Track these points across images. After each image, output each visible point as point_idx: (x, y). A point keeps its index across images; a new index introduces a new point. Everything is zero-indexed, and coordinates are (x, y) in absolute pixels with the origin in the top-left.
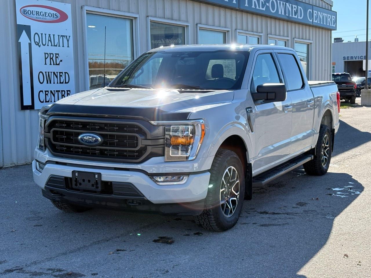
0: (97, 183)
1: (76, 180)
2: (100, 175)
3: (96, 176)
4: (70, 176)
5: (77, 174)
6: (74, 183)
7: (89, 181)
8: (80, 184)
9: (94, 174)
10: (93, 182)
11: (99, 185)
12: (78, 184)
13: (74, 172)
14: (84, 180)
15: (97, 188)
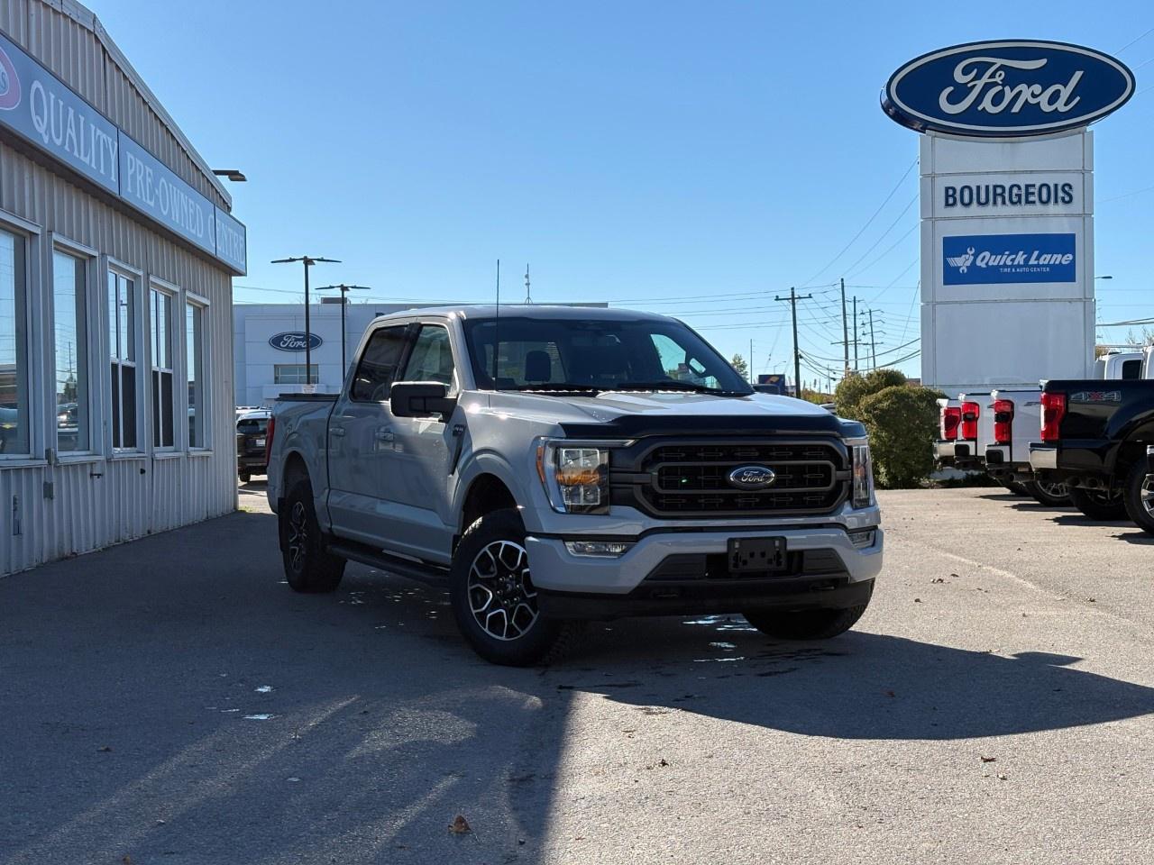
0: (778, 555)
1: (736, 557)
2: (783, 540)
3: (777, 543)
4: (723, 549)
5: (737, 545)
6: (732, 562)
7: (763, 555)
8: (745, 563)
9: (773, 538)
10: (770, 555)
11: (783, 560)
12: (741, 564)
13: (731, 541)
14: (752, 555)
15: (779, 564)
